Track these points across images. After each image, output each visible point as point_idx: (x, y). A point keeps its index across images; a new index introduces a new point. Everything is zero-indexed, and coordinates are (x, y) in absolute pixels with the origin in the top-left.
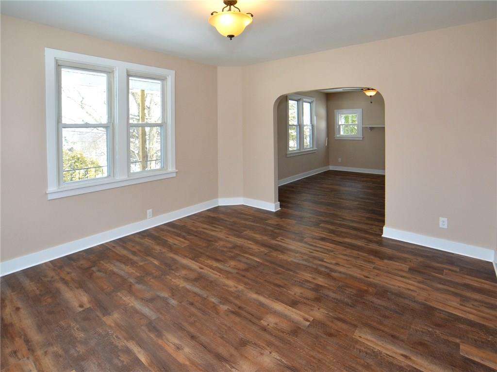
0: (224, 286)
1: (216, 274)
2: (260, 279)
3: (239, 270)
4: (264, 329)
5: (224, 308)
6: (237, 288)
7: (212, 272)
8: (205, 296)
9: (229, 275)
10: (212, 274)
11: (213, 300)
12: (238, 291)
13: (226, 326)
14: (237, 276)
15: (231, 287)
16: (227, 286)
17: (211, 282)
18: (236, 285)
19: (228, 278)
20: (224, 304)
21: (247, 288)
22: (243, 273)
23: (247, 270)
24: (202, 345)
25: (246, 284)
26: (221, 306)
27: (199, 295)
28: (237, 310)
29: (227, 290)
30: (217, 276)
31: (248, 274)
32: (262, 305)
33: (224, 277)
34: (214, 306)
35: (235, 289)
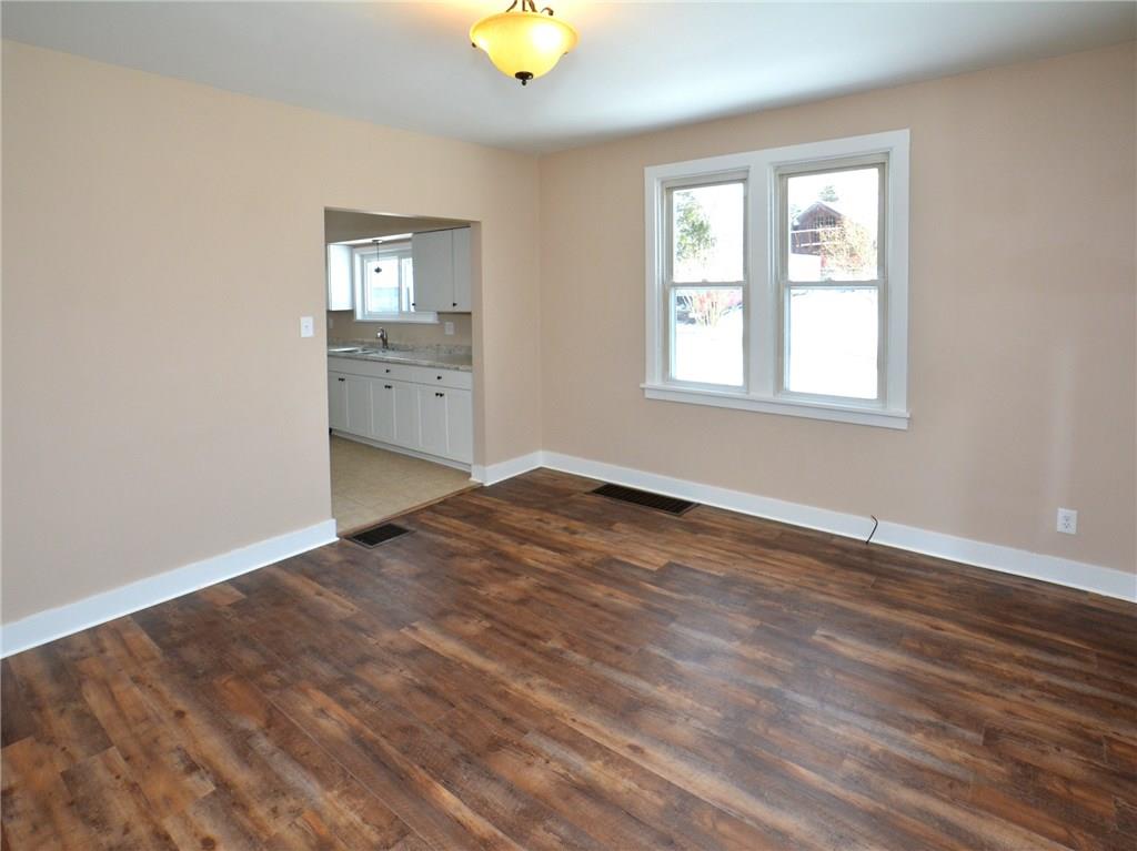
0: (560, 690)
1: (584, 725)
2: (464, 711)
3: (519, 746)
4: (488, 616)
5: (555, 644)
6: (529, 685)
7: (598, 732)
8: (597, 665)
9: (547, 723)
10: (596, 724)
11: (577, 657)
12: (524, 676)
13: (548, 619)
14: (525, 721)
15: (542, 686)
16: (552, 690)
17: (592, 700)
18: (529, 692)
19: (551, 714)
20: (555, 650)
21: (503, 683)
22: (508, 732)
23: (496, 745)
24: (581, 600)
25: (504, 696)
26: (559, 646)
27: (611, 665)
28: (529, 641)
29: (551, 678)
30: (581, 718)
31: (494, 728)
32: (481, 651)
33: (562, 716)
34: (573, 645)
35: (531, 681)
